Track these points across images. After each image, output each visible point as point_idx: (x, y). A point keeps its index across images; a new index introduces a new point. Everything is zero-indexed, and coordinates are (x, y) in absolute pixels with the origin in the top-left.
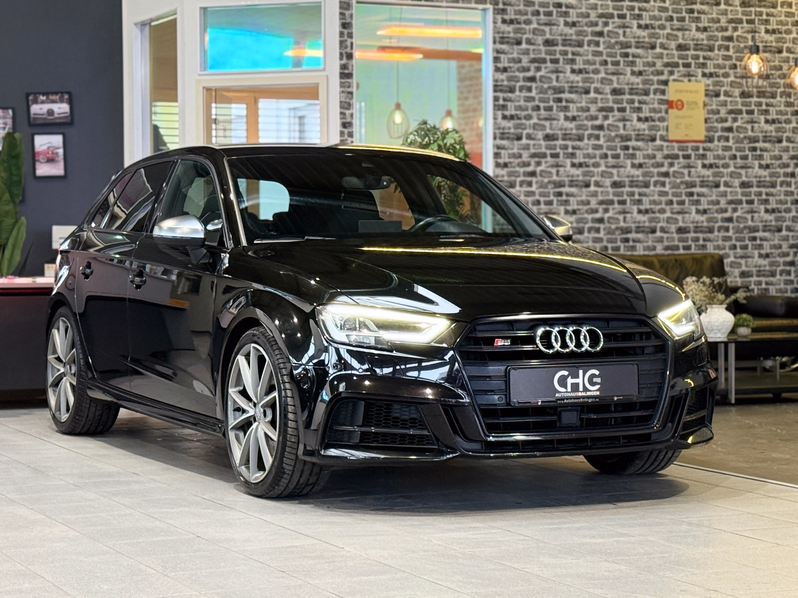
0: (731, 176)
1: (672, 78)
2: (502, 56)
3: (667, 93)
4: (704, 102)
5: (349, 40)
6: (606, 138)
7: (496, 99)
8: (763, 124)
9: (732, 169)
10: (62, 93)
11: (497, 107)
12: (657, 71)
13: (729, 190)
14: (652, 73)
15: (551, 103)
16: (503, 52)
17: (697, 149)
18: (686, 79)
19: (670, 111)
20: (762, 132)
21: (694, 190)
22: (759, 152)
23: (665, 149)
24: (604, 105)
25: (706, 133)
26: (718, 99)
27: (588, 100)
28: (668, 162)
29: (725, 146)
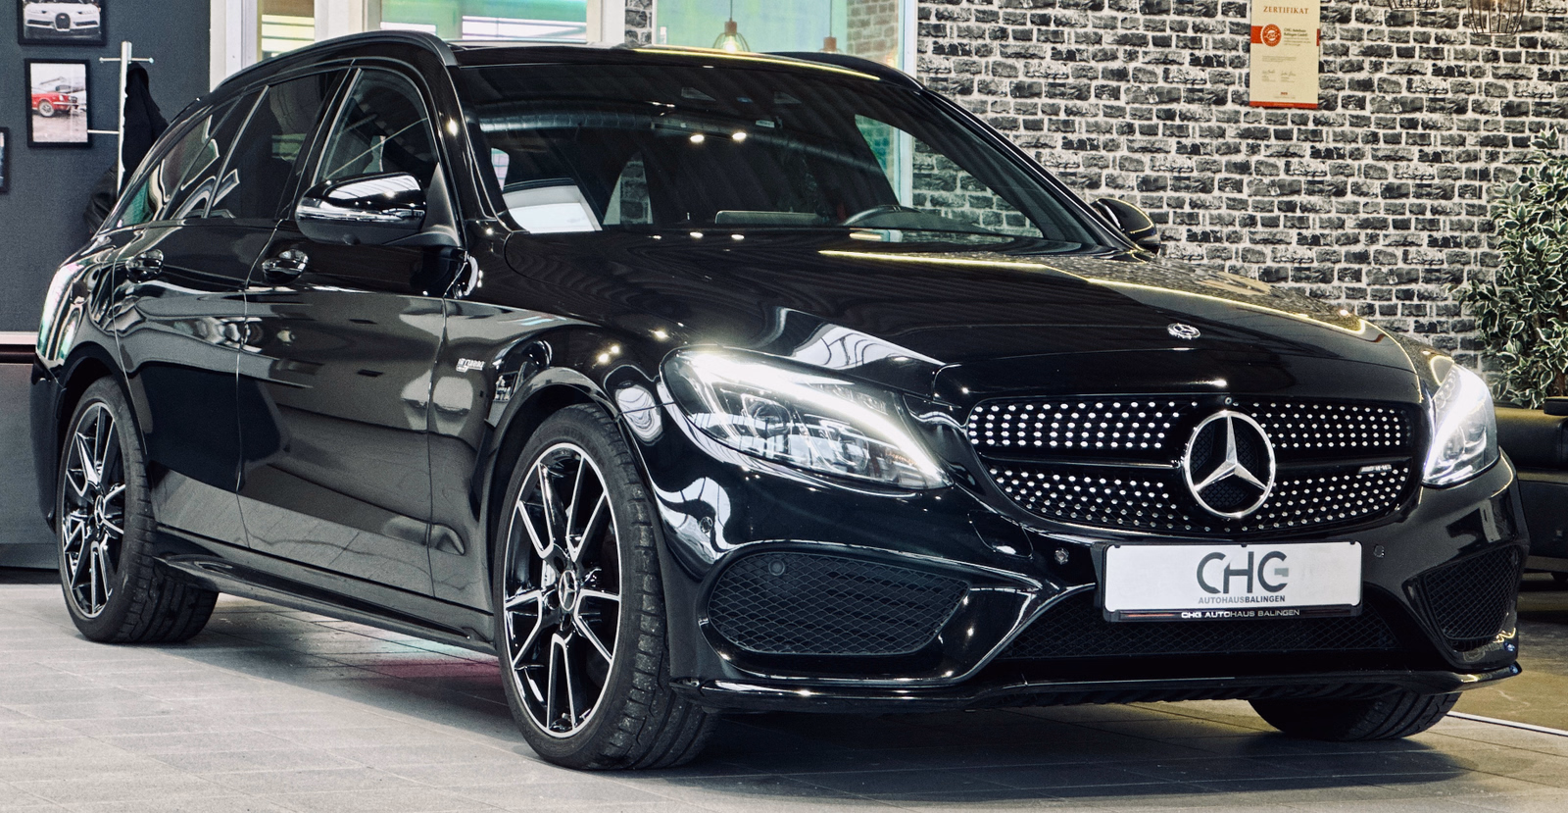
0: (1367, 176)
3: (1248, 14)
4: (1319, 31)
6: (1131, 96)
7: (923, 14)
8: (1429, 77)
9: (1368, 160)
11: (925, 30)
13: (1362, 200)
15: (1029, 26)
17: (1303, 121)
20: (1428, 92)
21: (1295, 198)
22: (1420, 130)
23: (1242, 119)
24: (1128, 32)
25: (1321, 91)
26: (1345, 26)
27: (1098, 22)
28: (1248, 144)
29: (1357, 117)
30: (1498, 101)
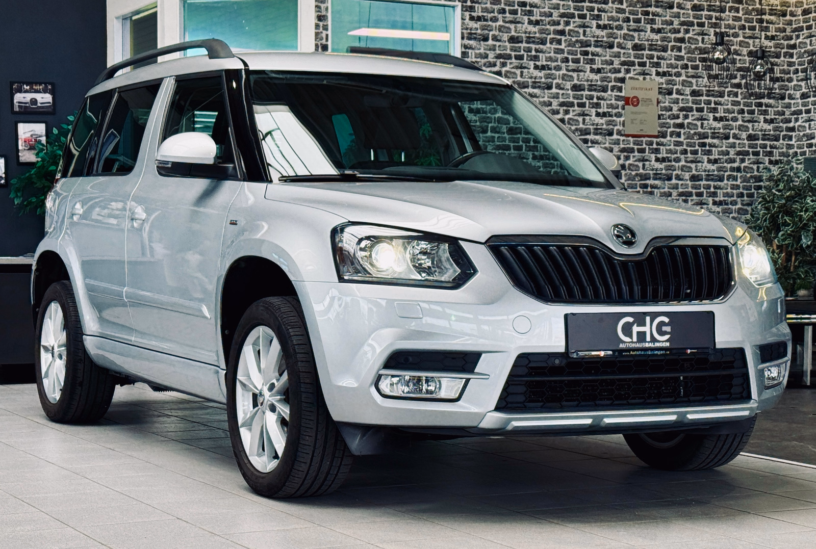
0: (682, 170)
1: (628, 76)
2: (470, 51)
3: (623, 91)
4: (658, 99)
5: (325, 32)
8: (711, 121)
9: (683, 163)
10: (45, 84)
12: (614, 68)
13: (680, 182)
14: (610, 71)
16: (471, 48)
17: (651, 143)
18: (641, 78)
19: (626, 107)
20: (711, 129)
21: (648, 182)
22: (707, 148)
23: (621, 143)
24: (565, 100)
25: (659, 129)
26: (671, 97)
27: (550, 95)
28: (624, 155)
29: (677, 141)
30: (744, 133)
